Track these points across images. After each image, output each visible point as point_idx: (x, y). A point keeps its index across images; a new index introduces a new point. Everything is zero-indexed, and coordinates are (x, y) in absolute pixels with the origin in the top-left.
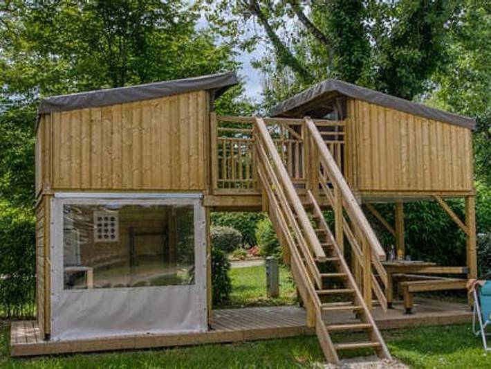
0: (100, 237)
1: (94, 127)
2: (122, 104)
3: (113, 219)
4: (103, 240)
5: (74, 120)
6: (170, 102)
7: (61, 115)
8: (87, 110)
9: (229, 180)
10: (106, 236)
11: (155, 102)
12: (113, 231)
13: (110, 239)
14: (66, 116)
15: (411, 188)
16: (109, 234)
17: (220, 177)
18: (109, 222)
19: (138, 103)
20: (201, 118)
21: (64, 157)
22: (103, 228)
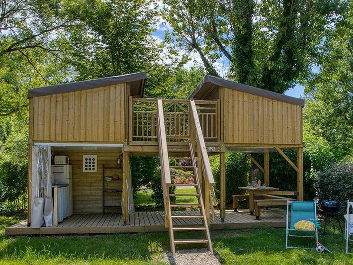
0: (86, 169)
1: (58, 105)
2: (75, 91)
3: (94, 159)
4: (88, 171)
5: (47, 101)
6: (104, 90)
7: (39, 98)
8: (54, 95)
9: (140, 137)
10: (90, 169)
11: (95, 90)
12: (94, 166)
13: (92, 171)
14: (42, 99)
15: (259, 142)
16: (92, 168)
17: (135, 134)
18: (92, 161)
19: (85, 91)
20: (123, 99)
21: (40, 123)
22: (88, 164)
